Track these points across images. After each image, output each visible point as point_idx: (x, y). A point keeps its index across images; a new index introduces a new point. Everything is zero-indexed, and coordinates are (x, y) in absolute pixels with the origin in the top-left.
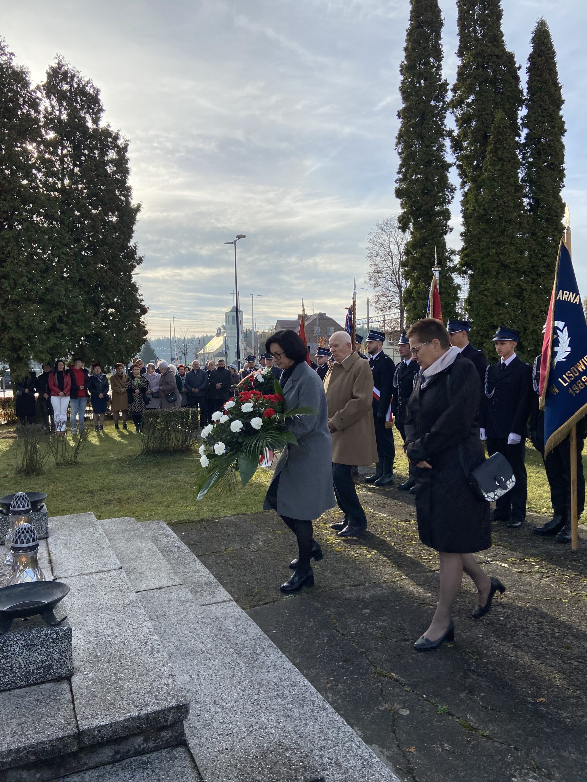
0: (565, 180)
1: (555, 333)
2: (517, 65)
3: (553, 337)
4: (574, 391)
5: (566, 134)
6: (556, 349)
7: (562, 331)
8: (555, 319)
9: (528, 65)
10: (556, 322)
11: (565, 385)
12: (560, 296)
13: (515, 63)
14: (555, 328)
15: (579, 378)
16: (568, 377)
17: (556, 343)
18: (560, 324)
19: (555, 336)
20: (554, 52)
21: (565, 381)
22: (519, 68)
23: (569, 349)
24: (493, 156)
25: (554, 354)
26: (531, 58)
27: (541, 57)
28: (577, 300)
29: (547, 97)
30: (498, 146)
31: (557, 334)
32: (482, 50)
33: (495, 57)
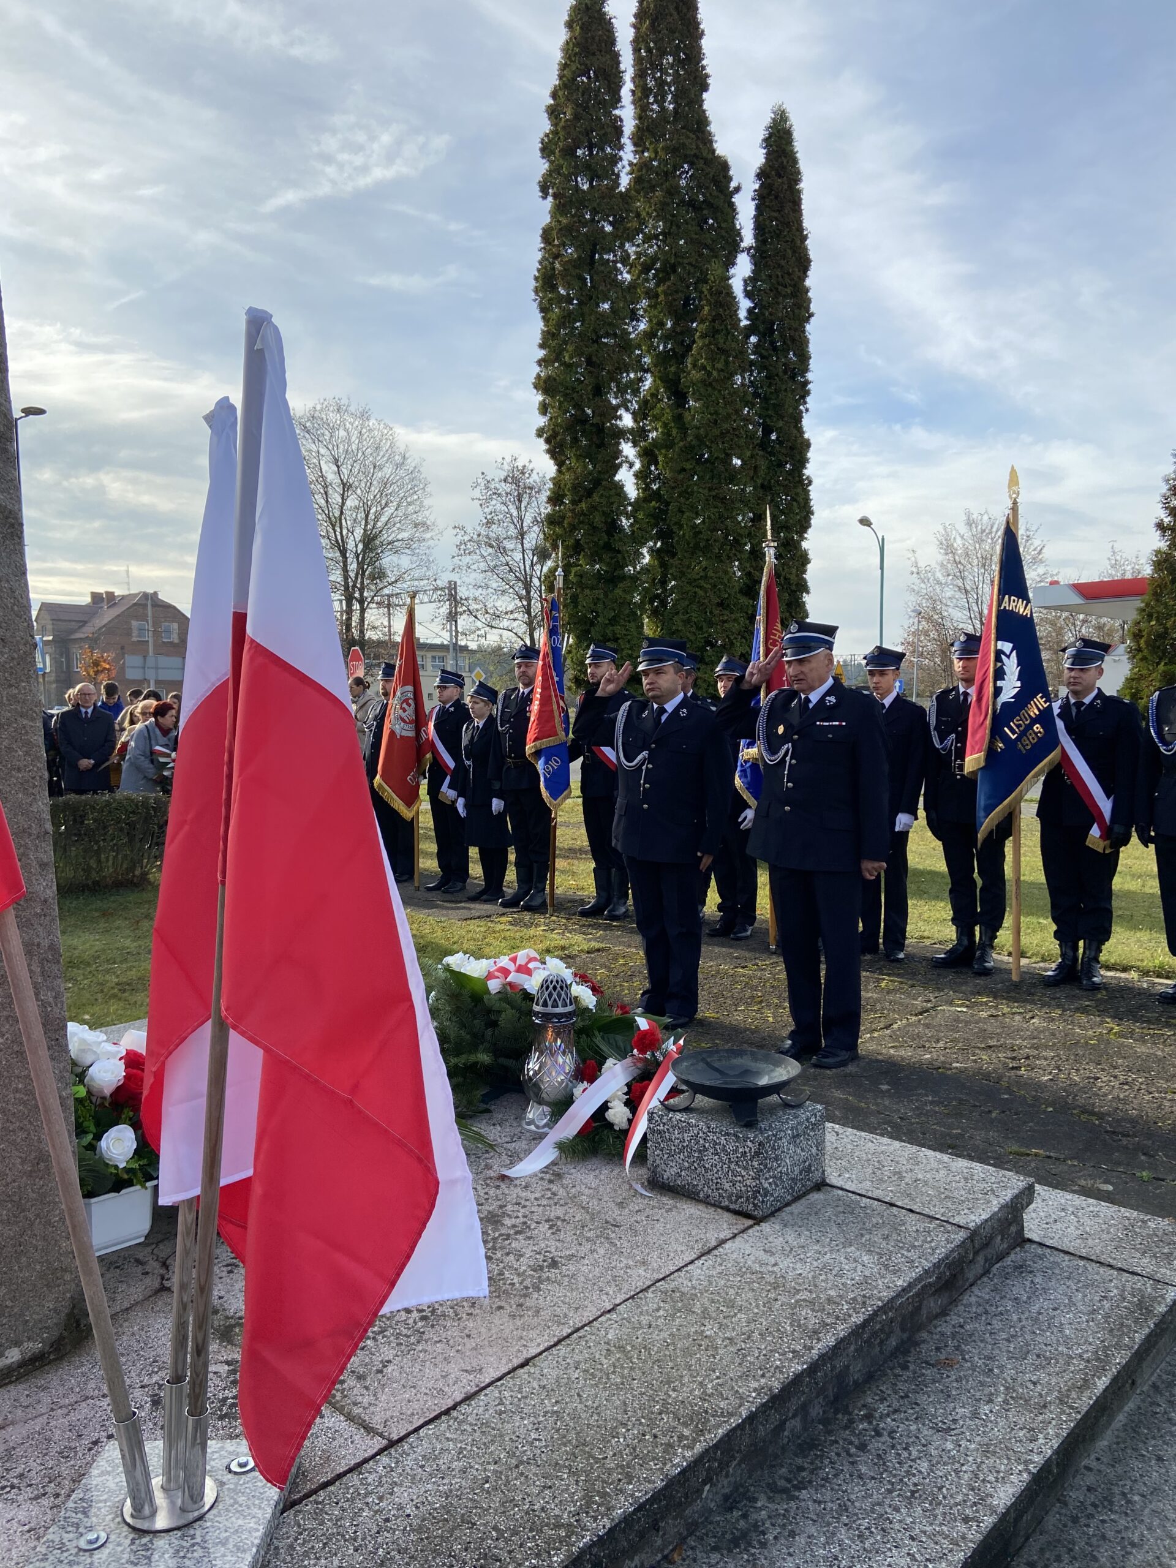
0: (808, 399)
1: (998, 659)
2: (733, 185)
3: (995, 665)
4: (1024, 746)
5: (812, 320)
6: (999, 683)
7: (1008, 657)
8: (998, 639)
9: (757, 186)
10: (1000, 643)
11: (1013, 737)
12: (1005, 604)
13: (730, 179)
14: (999, 653)
15: (1030, 727)
16: (1018, 726)
17: (1000, 674)
18: (1007, 647)
19: (999, 664)
20: (799, 173)
21: (1014, 732)
22: (738, 189)
23: (1019, 684)
24: (710, 343)
25: (998, 691)
26: (762, 174)
27: (780, 176)
28: (1028, 612)
29: (789, 252)
30: (717, 326)
31: (1001, 661)
32: (684, 144)
33: (702, 162)
